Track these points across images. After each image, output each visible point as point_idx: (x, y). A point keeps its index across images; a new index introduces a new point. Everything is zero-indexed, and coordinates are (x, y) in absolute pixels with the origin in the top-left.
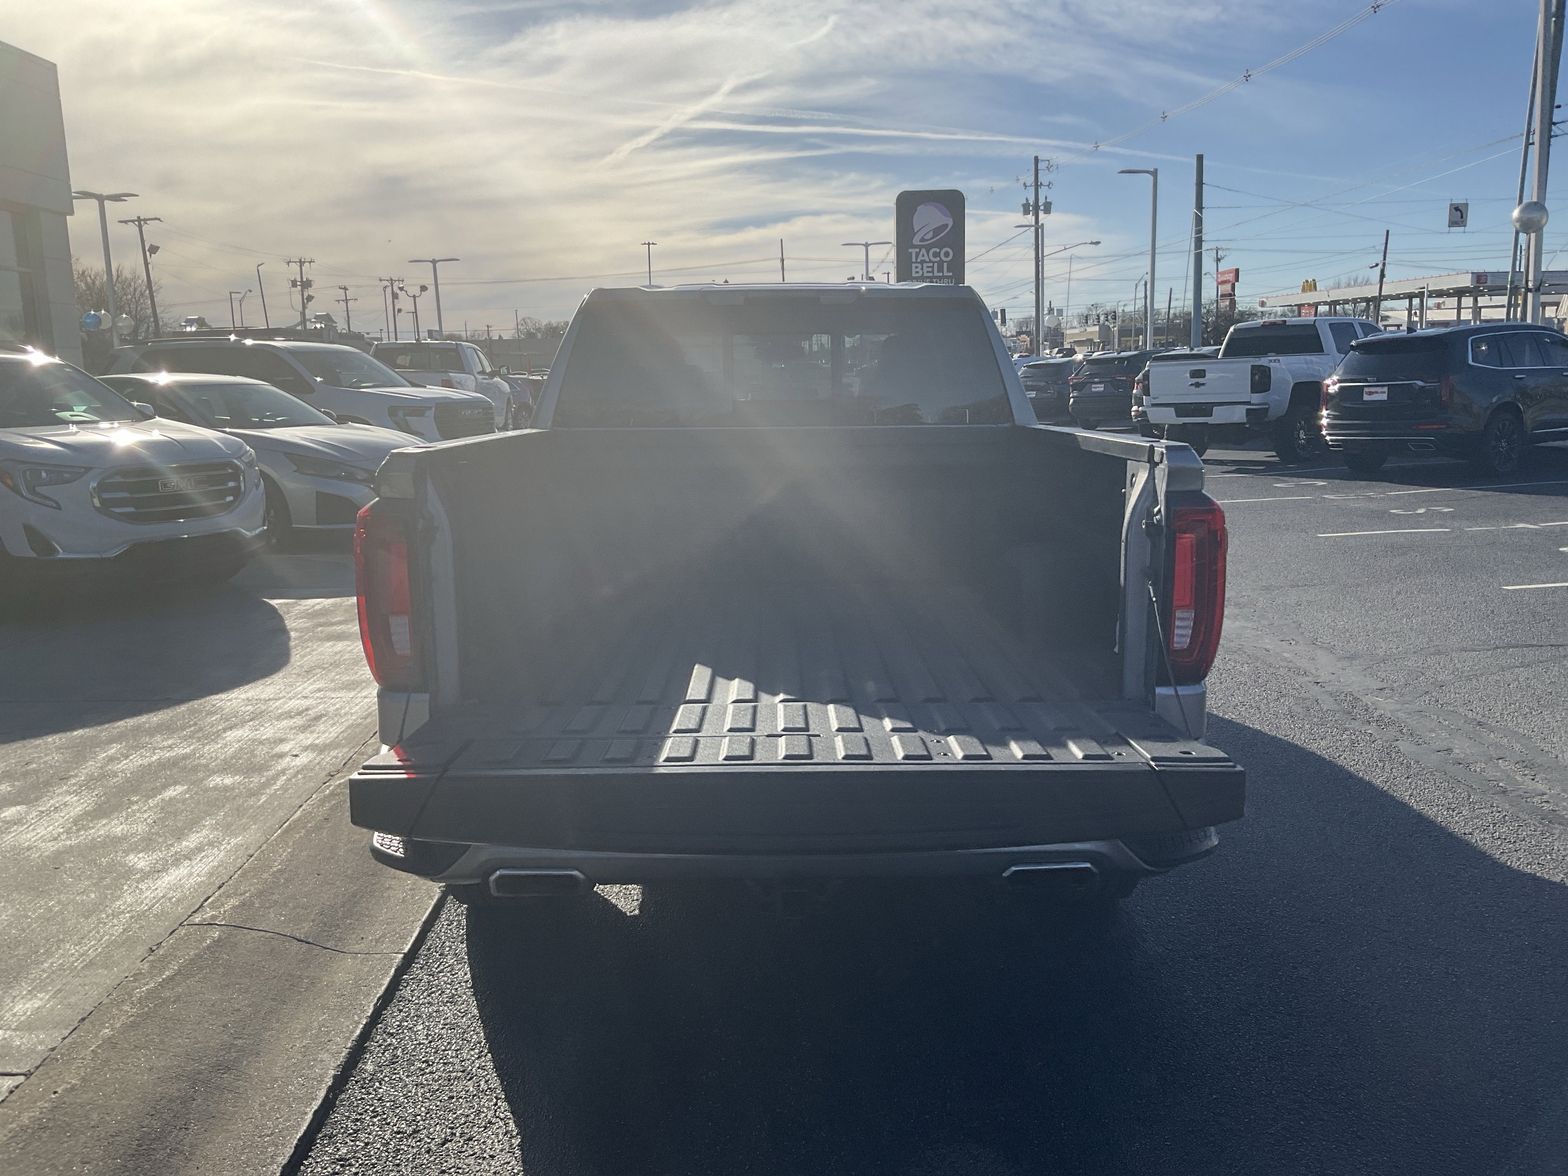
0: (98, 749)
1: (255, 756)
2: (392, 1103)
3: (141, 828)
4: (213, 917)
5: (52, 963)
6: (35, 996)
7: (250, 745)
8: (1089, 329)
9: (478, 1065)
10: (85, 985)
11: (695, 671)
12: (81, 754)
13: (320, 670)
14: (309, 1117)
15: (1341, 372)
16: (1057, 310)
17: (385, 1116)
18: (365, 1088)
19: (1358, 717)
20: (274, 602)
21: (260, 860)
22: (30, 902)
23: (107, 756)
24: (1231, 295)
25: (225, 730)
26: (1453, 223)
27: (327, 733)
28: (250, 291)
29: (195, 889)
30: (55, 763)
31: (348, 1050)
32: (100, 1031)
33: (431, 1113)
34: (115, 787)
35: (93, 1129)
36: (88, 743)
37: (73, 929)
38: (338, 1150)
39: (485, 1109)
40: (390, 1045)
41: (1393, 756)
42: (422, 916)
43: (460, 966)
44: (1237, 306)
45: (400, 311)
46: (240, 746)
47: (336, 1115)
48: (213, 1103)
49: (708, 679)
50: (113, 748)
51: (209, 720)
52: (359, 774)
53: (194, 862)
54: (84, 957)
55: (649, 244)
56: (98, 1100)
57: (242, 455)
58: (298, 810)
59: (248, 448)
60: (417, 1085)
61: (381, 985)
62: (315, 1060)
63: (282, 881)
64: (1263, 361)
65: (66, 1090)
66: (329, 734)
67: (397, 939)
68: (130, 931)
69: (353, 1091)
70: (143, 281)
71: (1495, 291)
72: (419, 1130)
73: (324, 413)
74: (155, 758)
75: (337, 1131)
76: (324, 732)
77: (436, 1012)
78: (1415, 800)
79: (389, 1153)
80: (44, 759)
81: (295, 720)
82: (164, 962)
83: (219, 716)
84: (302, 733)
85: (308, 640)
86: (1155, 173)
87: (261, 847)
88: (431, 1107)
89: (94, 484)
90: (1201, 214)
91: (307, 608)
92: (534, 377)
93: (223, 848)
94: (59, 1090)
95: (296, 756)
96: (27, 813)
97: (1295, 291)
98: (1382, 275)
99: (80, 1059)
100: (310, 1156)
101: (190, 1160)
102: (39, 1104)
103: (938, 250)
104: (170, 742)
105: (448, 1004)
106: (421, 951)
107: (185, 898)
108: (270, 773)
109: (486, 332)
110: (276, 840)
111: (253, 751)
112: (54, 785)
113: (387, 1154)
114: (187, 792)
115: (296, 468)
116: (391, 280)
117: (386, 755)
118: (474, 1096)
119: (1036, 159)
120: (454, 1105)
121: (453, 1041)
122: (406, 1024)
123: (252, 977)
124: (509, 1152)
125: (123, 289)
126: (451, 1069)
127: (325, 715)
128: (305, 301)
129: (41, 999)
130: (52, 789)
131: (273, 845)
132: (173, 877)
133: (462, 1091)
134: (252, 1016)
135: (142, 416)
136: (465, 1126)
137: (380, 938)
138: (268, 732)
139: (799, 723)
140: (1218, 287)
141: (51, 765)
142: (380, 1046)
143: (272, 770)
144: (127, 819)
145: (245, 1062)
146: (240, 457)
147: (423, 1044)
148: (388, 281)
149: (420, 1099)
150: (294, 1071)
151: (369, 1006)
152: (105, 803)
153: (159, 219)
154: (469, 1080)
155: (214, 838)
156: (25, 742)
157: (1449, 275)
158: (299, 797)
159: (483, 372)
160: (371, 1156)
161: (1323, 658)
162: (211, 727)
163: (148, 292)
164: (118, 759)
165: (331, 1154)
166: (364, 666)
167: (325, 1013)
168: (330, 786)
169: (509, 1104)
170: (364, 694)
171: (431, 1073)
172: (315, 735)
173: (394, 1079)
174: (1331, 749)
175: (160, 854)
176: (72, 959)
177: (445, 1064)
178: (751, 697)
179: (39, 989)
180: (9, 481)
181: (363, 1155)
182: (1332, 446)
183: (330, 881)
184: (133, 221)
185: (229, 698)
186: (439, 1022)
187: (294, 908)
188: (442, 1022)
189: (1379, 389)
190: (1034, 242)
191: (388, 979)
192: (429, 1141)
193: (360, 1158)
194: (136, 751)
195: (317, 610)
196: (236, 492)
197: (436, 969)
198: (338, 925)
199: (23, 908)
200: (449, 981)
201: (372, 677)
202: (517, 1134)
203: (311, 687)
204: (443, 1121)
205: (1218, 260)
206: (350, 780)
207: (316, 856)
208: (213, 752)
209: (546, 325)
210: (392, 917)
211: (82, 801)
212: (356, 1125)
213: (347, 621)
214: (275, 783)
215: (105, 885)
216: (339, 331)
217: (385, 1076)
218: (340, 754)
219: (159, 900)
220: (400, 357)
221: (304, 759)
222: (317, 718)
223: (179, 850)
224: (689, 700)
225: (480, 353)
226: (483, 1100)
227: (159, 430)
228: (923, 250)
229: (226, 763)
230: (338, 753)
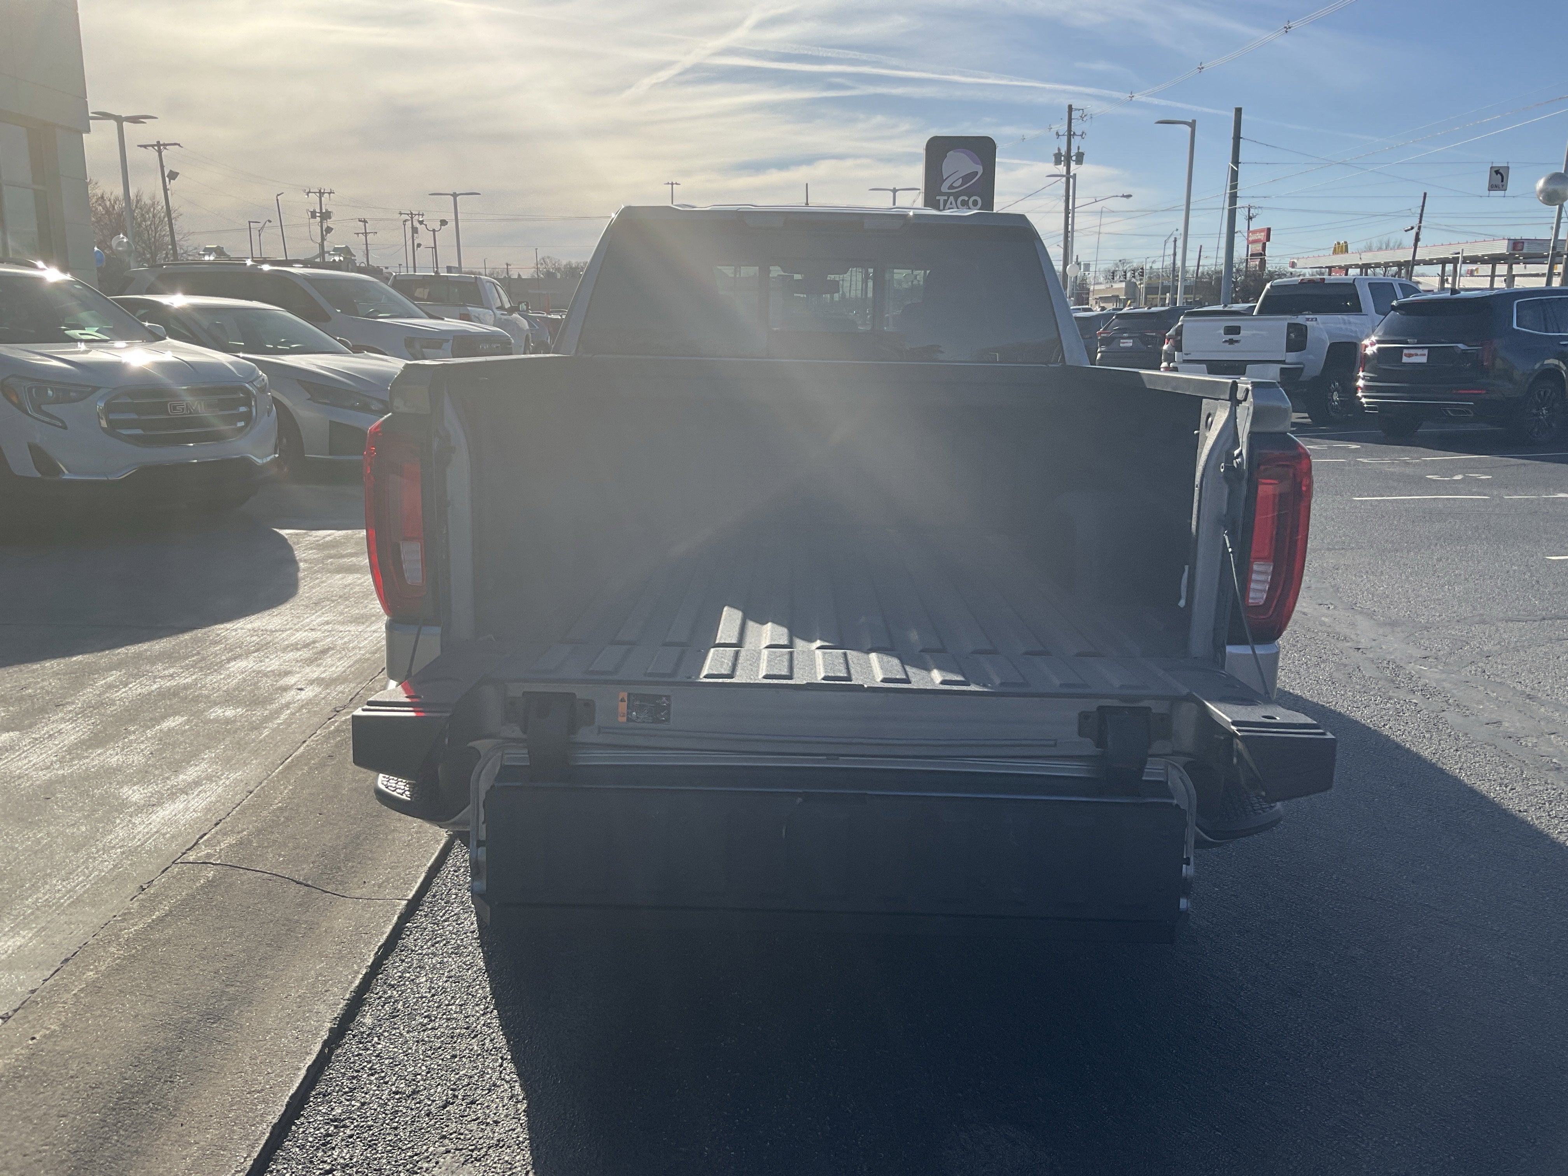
0: (96, 676)
1: (259, 688)
2: (391, 1061)
3: (137, 759)
4: (208, 856)
5: (37, 899)
6: (19, 934)
7: (254, 677)
8: (1116, 286)
9: (483, 1022)
10: (71, 923)
11: (724, 613)
12: (79, 680)
13: (328, 603)
14: (302, 1073)
15: (1380, 334)
16: (1084, 264)
17: (383, 1075)
18: (363, 1043)
19: (1402, 685)
20: (284, 532)
21: (260, 797)
22: (18, 834)
23: (105, 683)
24: (1261, 255)
25: (229, 660)
26: (1493, 187)
27: (333, 666)
28: (270, 221)
29: (190, 825)
30: (52, 689)
31: (346, 1001)
32: (84, 974)
33: (432, 1072)
34: (113, 716)
35: (72, 1080)
36: (86, 670)
37: (61, 864)
38: (332, 1109)
39: (489, 1070)
40: (390, 997)
41: (1440, 727)
42: (428, 861)
43: (466, 915)
44: (1267, 265)
45: (419, 245)
46: (243, 678)
47: (331, 1071)
48: (201, 1055)
49: (738, 622)
50: (112, 675)
51: (212, 649)
52: (364, 710)
53: (191, 797)
54: (71, 893)
55: (672, 184)
56: (79, 1048)
57: (254, 380)
58: (301, 746)
59: (260, 373)
60: (418, 1042)
61: (383, 933)
62: (310, 1011)
63: (282, 819)
64: (1300, 319)
65: (45, 1036)
66: (337, 668)
67: (401, 884)
68: (120, 868)
69: (350, 1046)
70: (162, 207)
71: (1530, 259)
72: (419, 1091)
73: (339, 341)
74: (155, 686)
75: (332, 1088)
76: (332, 665)
77: (440, 963)
78: (1466, 774)
79: (386, 1114)
80: (41, 685)
81: (301, 653)
82: (154, 901)
83: (223, 646)
84: (308, 666)
85: (318, 571)
86: (1192, 125)
87: (261, 783)
88: (432, 1066)
89: (101, 405)
90: (1238, 168)
91: (317, 538)
92: (553, 316)
93: (222, 782)
94: (38, 1036)
95: (301, 689)
96: (19, 739)
97: (1327, 253)
98: (1417, 239)
99: (61, 1003)
100: (302, 1115)
101: (175, 1116)
102: (16, 1050)
103: (966, 199)
104: (171, 671)
105: (453, 956)
106: (425, 899)
107: (180, 834)
108: (274, 706)
109: (506, 270)
110: (277, 776)
111: (258, 683)
112: (49, 711)
113: (384, 1115)
114: (188, 721)
115: (309, 396)
116: (412, 214)
117: (394, 690)
118: (478, 1055)
119: (1070, 107)
120: (457, 1065)
121: (458, 996)
122: (408, 975)
123: (246, 920)
124: (514, 1118)
125: (142, 215)
126: (455, 1026)
127: (333, 649)
128: (324, 233)
129: (24, 937)
130: (47, 716)
131: (274, 782)
132: (167, 812)
133: (465, 1050)
134: (246, 962)
135: (153, 337)
136: (468, 1088)
137: (383, 882)
138: (273, 664)
139: (840, 671)
140: (1248, 246)
141: (47, 691)
142: (380, 998)
143: (275, 704)
144: (123, 749)
145: (237, 1012)
146: (252, 382)
147: (426, 997)
148: (408, 214)
149: (421, 1057)
150: (288, 1023)
151: (369, 955)
152: (101, 732)
153: (179, 145)
154: (473, 1038)
155: (212, 771)
156: (22, 667)
157: (1485, 241)
158: (304, 732)
159: (501, 308)
160: (367, 1117)
161: (1363, 623)
162: (214, 657)
163: (166, 219)
164: (117, 687)
165: (325, 1113)
166: (374, 599)
167: (323, 962)
168: (336, 721)
169: (515, 1065)
170: (373, 628)
171: (433, 1029)
172: (322, 669)
173: (394, 1035)
174: (1375, 718)
175: (155, 787)
176: (58, 895)
177: (448, 1019)
178: (786, 643)
179: (22, 926)
180: (14, 399)
181: (358, 1116)
182: (1369, 409)
183: (332, 821)
184: (153, 146)
185: (234, 628)
186: (443, 974)
187: (295, 848)
188: (446, 975)
189: (1419, 352)
190: (1064, 194)
191: (391, 927)
192: (429, 1103)
193: (354, 1119)
194: (136, 679)
195: (328, 542)
196: (247, 418)
197: (441, 917)
198: (339, 868)
199: (10, 839)
200: (455, 930)
201: (383, 611)
202: (523, 1099)
203: (319, 620)
204: (444, 1082)
205: (1250, 218)
206: (353, 716)
207: (319, 795)
208: (215, 682)
209: (567, 265)
210: (396, 861)
211: (77, 729)
212: (352, 1083)
213: (358, 554)
214: (278, 717)
215: (96, 818)
216: (358, 265)
217: (384, 1031)
218: (347, 689)
219: (152, 836)
220: (418, 290)
221: (309, 693)
222: (324, 652)
223: (176, 784)
224: (718, 644)
225: (498, 287)
226: (487, 1060)
227: (172, 351)
228: (952, 198)
229: (228, 694)
230: (344, 688)
